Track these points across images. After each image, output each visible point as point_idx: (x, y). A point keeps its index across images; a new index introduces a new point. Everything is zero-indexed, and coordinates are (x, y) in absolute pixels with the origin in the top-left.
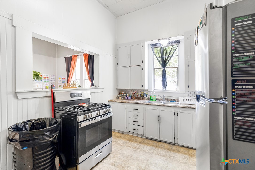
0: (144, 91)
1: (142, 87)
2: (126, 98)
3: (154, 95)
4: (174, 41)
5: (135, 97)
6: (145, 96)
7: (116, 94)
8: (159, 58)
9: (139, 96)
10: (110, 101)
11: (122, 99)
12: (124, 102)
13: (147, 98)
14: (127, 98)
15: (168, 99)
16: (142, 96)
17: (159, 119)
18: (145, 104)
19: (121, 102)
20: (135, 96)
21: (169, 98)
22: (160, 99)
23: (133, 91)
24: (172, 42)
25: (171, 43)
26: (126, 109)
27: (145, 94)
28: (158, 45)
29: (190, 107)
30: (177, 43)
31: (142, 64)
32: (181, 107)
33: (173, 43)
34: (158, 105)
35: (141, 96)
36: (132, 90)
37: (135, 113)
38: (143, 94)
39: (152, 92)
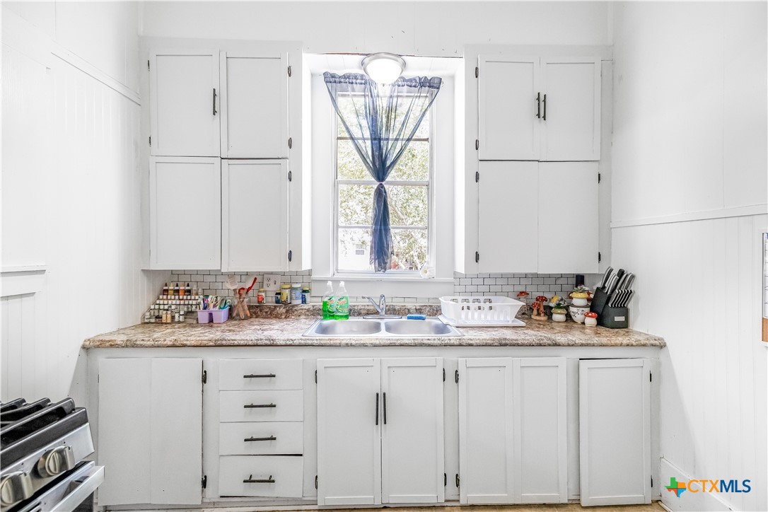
0: (294, 278)
1: (290, 260)
2: (203, 316)
3: (340, 294)
4: (420, 79)
5: (250, 307)
6: (299, 301)
7: (143, 301)
8: (360, 142)
9: (270, 301)
10: (98, 347)
11: (179, 322)
12: (193, 343)
13: (308, 310)
14: (211, 315)
15: (397, 308)
16: (285, 303)
17: (381, 408)
18: (310, 342)
19: (173, 346)
20: (250, 301)
21: (398, 304)
22: (363, 312)
23: (238, 278)
24: (411, 80)
25: (409, 83)
26: (204, 381)
27: (299, 293)
28: (358, 81)
29: (503, 342)
30: (430, 87)
31: (286, 151)
32: (471, 345)
33: (415, 86)
34: (375, 346)
35: (277, 302)
36: (231, 275)
37: (260, 393)
38: (287, 291)
39: (330, 283)
